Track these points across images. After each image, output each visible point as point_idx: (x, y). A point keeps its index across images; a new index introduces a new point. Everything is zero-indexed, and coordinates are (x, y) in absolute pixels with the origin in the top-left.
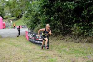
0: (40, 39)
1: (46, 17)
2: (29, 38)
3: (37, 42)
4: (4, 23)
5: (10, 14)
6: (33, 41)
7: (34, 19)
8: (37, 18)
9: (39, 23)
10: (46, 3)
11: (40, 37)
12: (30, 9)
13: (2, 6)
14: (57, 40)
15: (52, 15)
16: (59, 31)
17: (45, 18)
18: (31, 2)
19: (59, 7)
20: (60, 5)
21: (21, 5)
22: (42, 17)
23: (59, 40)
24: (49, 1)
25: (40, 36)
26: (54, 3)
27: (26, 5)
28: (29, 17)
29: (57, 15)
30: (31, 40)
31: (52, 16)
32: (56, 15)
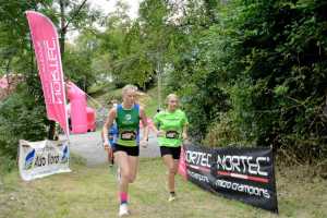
0: (236, 171)
1: (257, 86)
2: (188, 167)
3: (221, 183)
4: (89, 109)
5: (110, 79)
6: (206, 178)
7: (203, 92)
8: (215, 89)
9: (225, 108)
10: (255, 31)
11: (236, 165)
12: (186, 56)
13: (85, 52)
14: (307, 179)
15: (278, 75)
16: (313, 140)
17: (251, 88)
18: (187, 32)
19: (313, 42)
20: (314, 33)
21: (152, 43)
22: (236, 86)
23: (316, 180)
24: (264, 25)
25: (235, 161)
26: (290, 29)
27: (172, 43)
28: (183, 86)
29: (304, 77)
30: (196, 176)
31: (277, 79)
32: (297, 74)
